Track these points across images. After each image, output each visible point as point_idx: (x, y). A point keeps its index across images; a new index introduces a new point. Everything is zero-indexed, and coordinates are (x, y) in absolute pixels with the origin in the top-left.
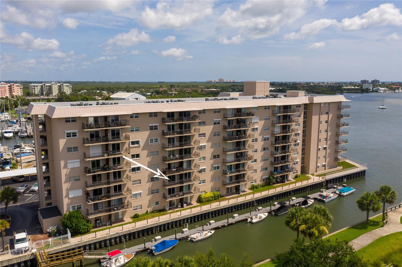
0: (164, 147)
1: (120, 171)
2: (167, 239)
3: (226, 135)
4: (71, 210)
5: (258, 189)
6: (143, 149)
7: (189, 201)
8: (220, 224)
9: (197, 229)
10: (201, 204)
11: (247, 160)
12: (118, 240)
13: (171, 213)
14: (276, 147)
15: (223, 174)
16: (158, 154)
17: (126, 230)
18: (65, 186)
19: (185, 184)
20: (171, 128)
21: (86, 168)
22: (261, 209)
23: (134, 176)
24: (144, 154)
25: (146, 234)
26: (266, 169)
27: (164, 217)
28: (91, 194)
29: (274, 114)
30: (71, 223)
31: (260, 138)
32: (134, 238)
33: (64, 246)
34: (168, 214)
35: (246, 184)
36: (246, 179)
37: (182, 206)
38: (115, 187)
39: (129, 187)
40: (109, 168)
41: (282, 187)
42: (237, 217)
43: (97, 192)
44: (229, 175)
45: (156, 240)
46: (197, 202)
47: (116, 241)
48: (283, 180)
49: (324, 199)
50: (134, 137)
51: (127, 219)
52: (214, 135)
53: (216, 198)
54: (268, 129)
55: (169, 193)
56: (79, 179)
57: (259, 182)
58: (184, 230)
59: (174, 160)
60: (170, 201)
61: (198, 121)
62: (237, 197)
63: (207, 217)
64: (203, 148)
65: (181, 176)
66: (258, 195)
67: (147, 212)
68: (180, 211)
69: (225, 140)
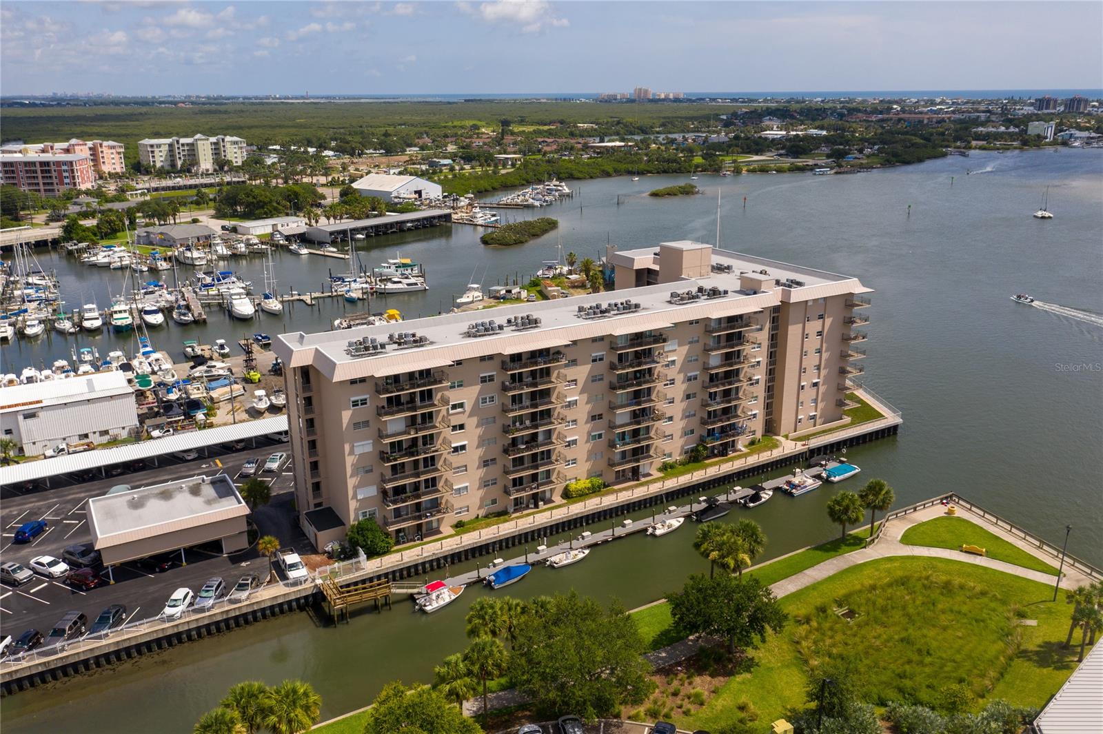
0: (505, 410)
1: (434, 456)
2: (512, 563)
3: (615, 380)
4: (361, 518)
5: (675, 471)
6: (470, 416)
7: (548, 495)
8: (600, 537)
9: (561, 546)
10: (571, 500)
11: (654, 421)
12: (435, 564)
13: (518, 518)
14: (711, 394)
15: (609, 446)
16: (494, 422)
17: (447, 549)
18: (351, 482)
19: (541, 469)
20: (517, 379)
21: (382, 453)
22: (674, 511)
23: (456, 460)
24: (470, 423)
25: (477, 555)
26: (692, 432)
27: (507, 525)
28: (391, 493)
29: (708, 331)
30: (364, 540)
31: (680, 378)
32: (460, 561)
33: (357, 574)
34: (512, 520)
35: (651, 463)
36: (652, 452)
37: (536, 506)
38: (426, 481)
39: (449, 479)
40: (417, 451)
41: (718, 467)
42: (630, 525)
43: (399, 491)
44: (620, 449)
45: (495, 565)
46: (561, 496)
47: (432, 566)
48: (724, 451)
49: (794, 491)
50: (455, 396)
51: (446, 529)
52: (593, 381)
53: (595, 491)
54: (697, 360)
55: (514, 485)
56: (371, 471)
57: (677, 457)
58: (539, 548)
59: (522, 430)
60: (516, 499)
61: (564, 362)
62: (631, 488)
63: (578, 525)
64: (573, 404)
65: (534, 456)
66: (672, 484)
67: (477, 517)
68: (533, 513)
69: (613, 388)
